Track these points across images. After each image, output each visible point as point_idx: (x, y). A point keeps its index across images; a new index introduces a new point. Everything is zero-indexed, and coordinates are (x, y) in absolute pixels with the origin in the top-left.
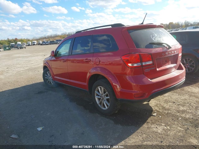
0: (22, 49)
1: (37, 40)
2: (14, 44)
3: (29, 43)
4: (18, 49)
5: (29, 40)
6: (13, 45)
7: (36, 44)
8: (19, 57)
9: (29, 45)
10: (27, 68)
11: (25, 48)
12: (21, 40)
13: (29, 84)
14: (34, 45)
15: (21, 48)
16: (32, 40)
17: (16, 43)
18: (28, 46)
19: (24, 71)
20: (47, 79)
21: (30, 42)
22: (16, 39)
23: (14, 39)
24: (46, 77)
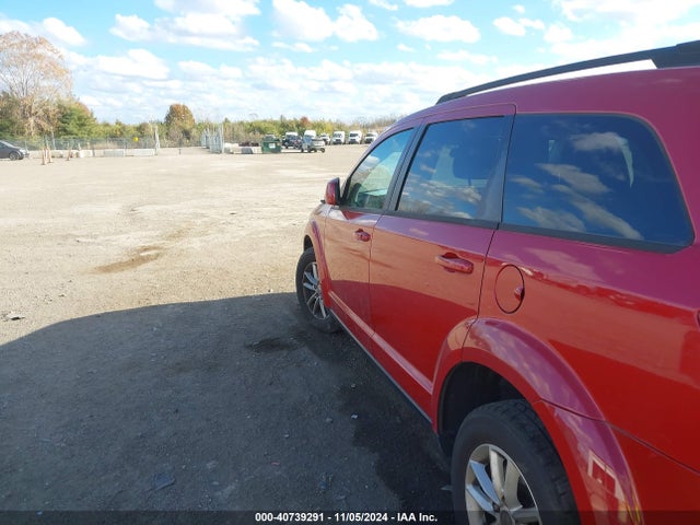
0: (313, 154)
1: (366, 127)
2: (296, 134)
3: (339, 135)
4: (302, 151)
5: (340, 127)
6: (293, 137)
7: (358, 139)
8: (289, 179)
9: (338, 143)
10: (285, 224)
11: (323, 150)
12: (318, 126)
13: (256, 293)
14: (353, 142)
15: (311, 149)
16: (351, 128)
17: (302, 133)
18: (335, 144)
19: (273, 231)
20: (310, 292)
21: (343, 133)
22: (304, 119)
23: (298, 119)
24: (307, 281)
